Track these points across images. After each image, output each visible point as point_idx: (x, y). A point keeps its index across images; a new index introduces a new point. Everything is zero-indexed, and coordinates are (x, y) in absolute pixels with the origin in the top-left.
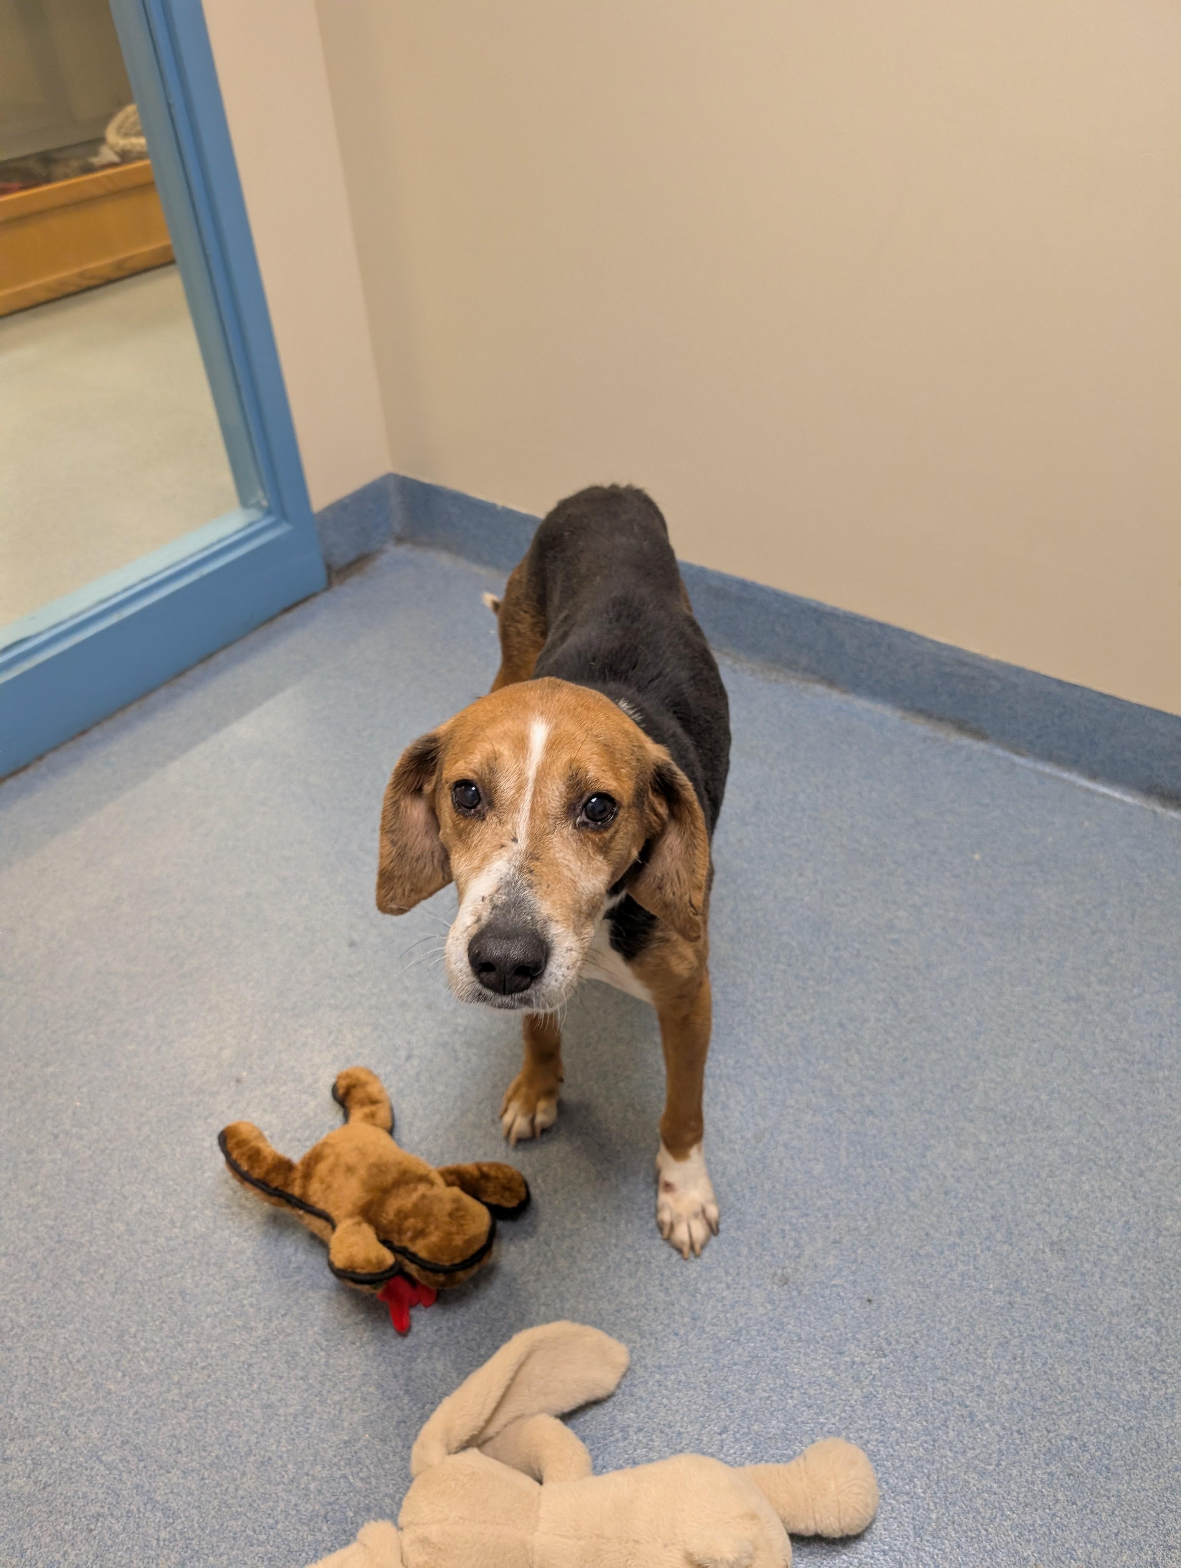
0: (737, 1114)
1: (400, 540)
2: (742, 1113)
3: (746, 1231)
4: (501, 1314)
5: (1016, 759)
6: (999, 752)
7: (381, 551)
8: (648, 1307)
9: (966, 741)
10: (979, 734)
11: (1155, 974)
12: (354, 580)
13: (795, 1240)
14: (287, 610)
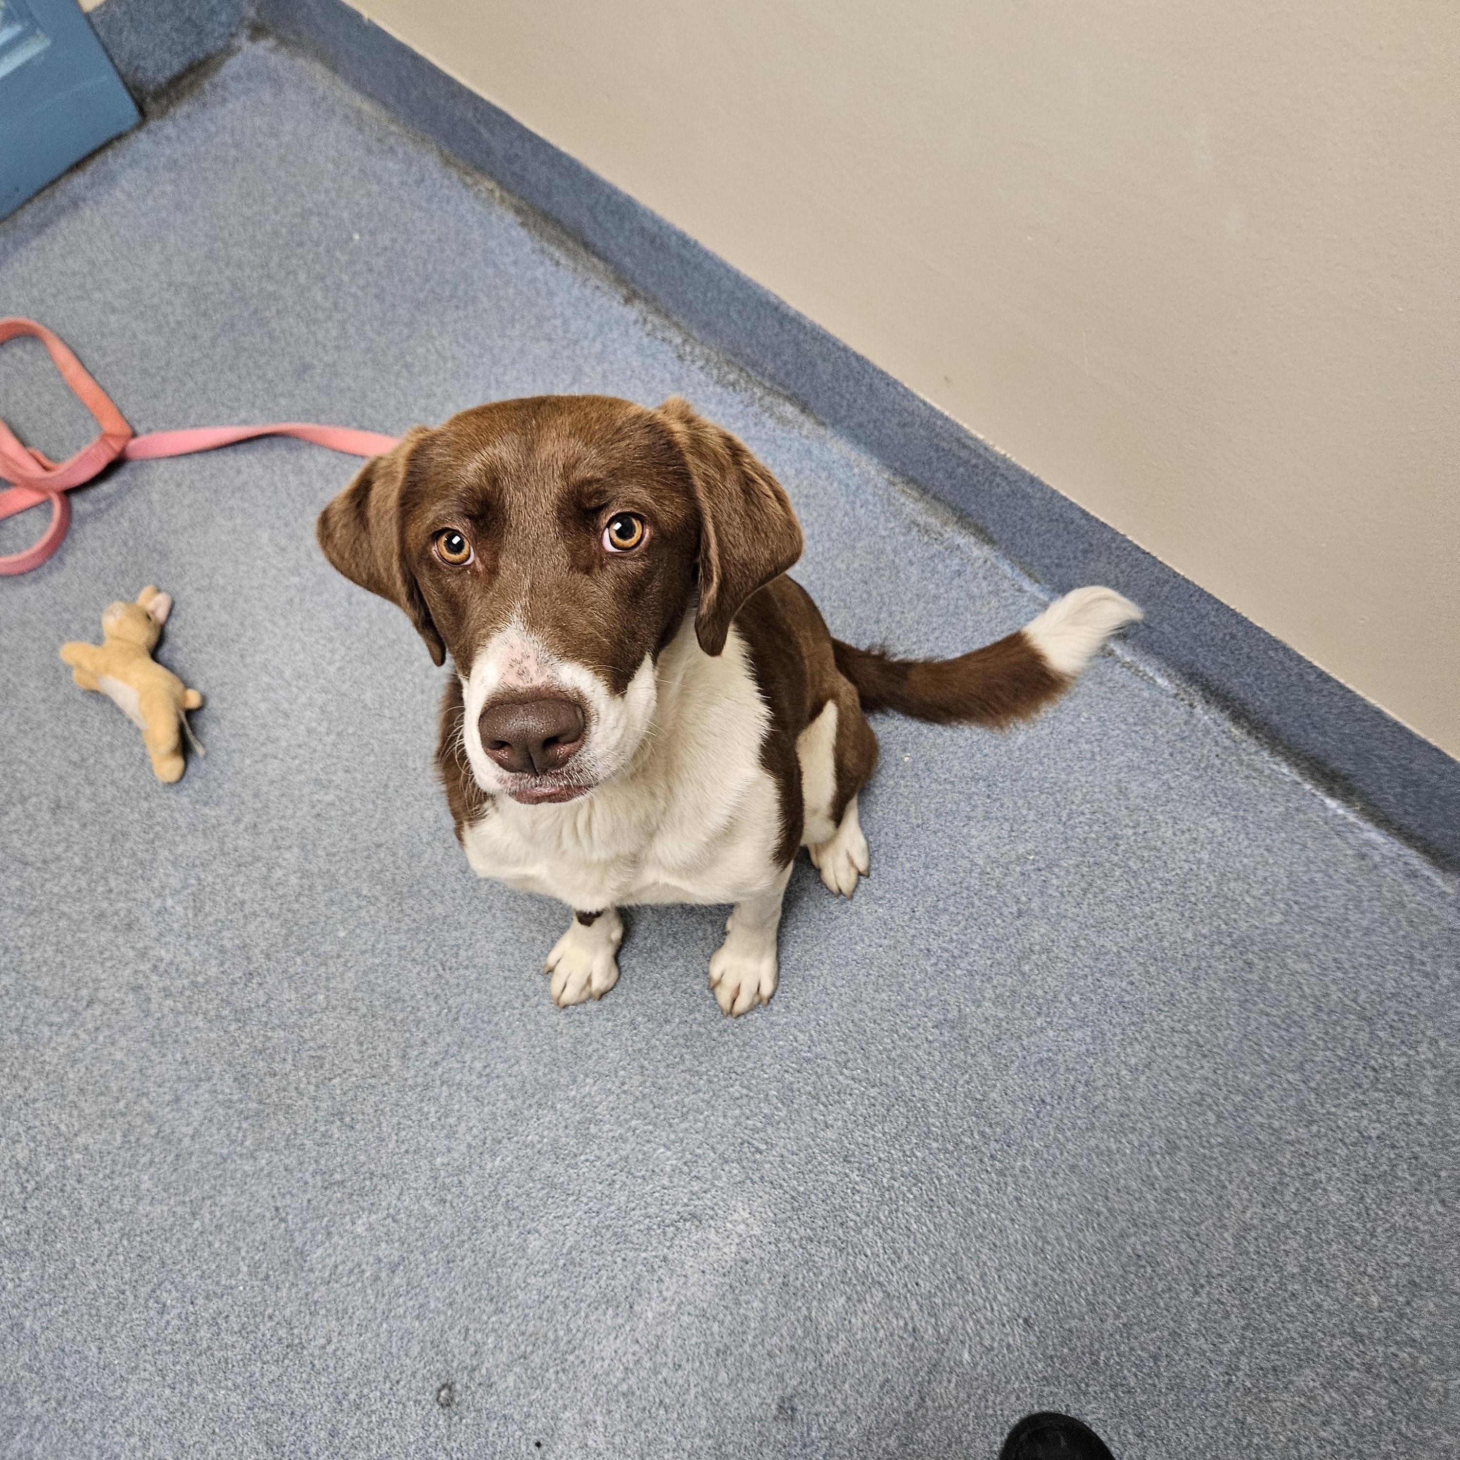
0: (463, 1148)
1: (258, 31)
2: (469, 1146)
3: (425, 1323)
4: (119, 1392)
5: (1027, 584)
6: (1005, 567)
7: (228, 51)
8: (286, 1409)
9: (964, 540)
10: (984, 535)
11: (1076, 999)
12: (183, 109)
13: (477, 1345)
14: (78, 166)
